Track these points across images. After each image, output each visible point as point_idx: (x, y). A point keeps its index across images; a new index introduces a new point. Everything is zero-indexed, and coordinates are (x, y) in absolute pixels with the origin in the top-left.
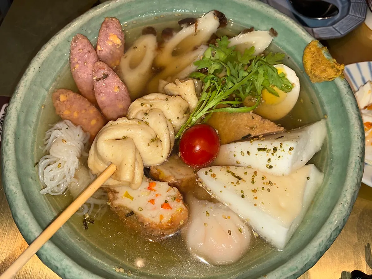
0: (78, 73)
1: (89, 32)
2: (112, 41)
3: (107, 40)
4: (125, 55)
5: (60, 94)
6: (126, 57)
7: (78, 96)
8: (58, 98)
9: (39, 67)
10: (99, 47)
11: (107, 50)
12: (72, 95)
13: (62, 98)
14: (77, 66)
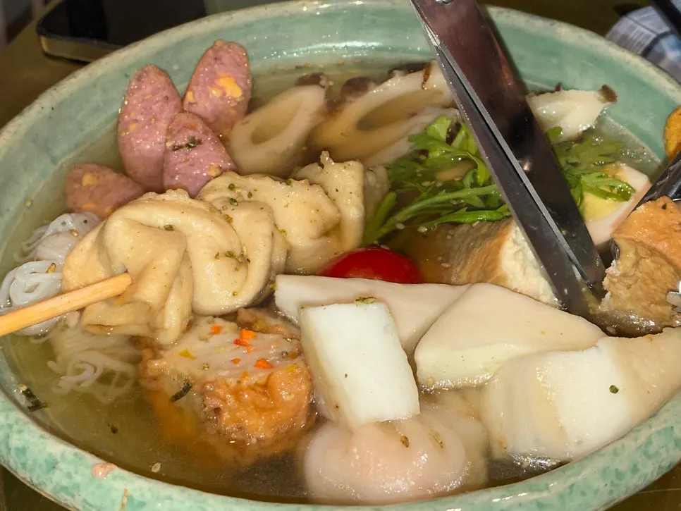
0: (132, 139)
1: (176, 67)
2: (221, 88)
3: (212, 84)
4: (247, 118)
5: (84, 173)
6: (247, 123)
7: (124, 179)
8: (79, 180)
9: (53, 109)
10: (190, 97)
11: (207, 105)
12: (111, 176)
13: (88, 180)
14: (133, 127)
